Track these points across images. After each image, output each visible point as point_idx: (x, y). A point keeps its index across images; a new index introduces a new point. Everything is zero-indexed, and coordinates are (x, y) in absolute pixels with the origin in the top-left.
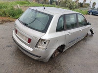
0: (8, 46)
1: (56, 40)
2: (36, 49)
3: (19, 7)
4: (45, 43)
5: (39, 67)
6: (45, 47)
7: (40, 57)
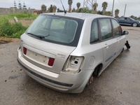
0: (12, 78)
1: (92, 56)
2: (64, 73)
3: (17, 21)
4: (76, 62)
5: (69, 102)
6: (77, 69)
7: (71, 85)
